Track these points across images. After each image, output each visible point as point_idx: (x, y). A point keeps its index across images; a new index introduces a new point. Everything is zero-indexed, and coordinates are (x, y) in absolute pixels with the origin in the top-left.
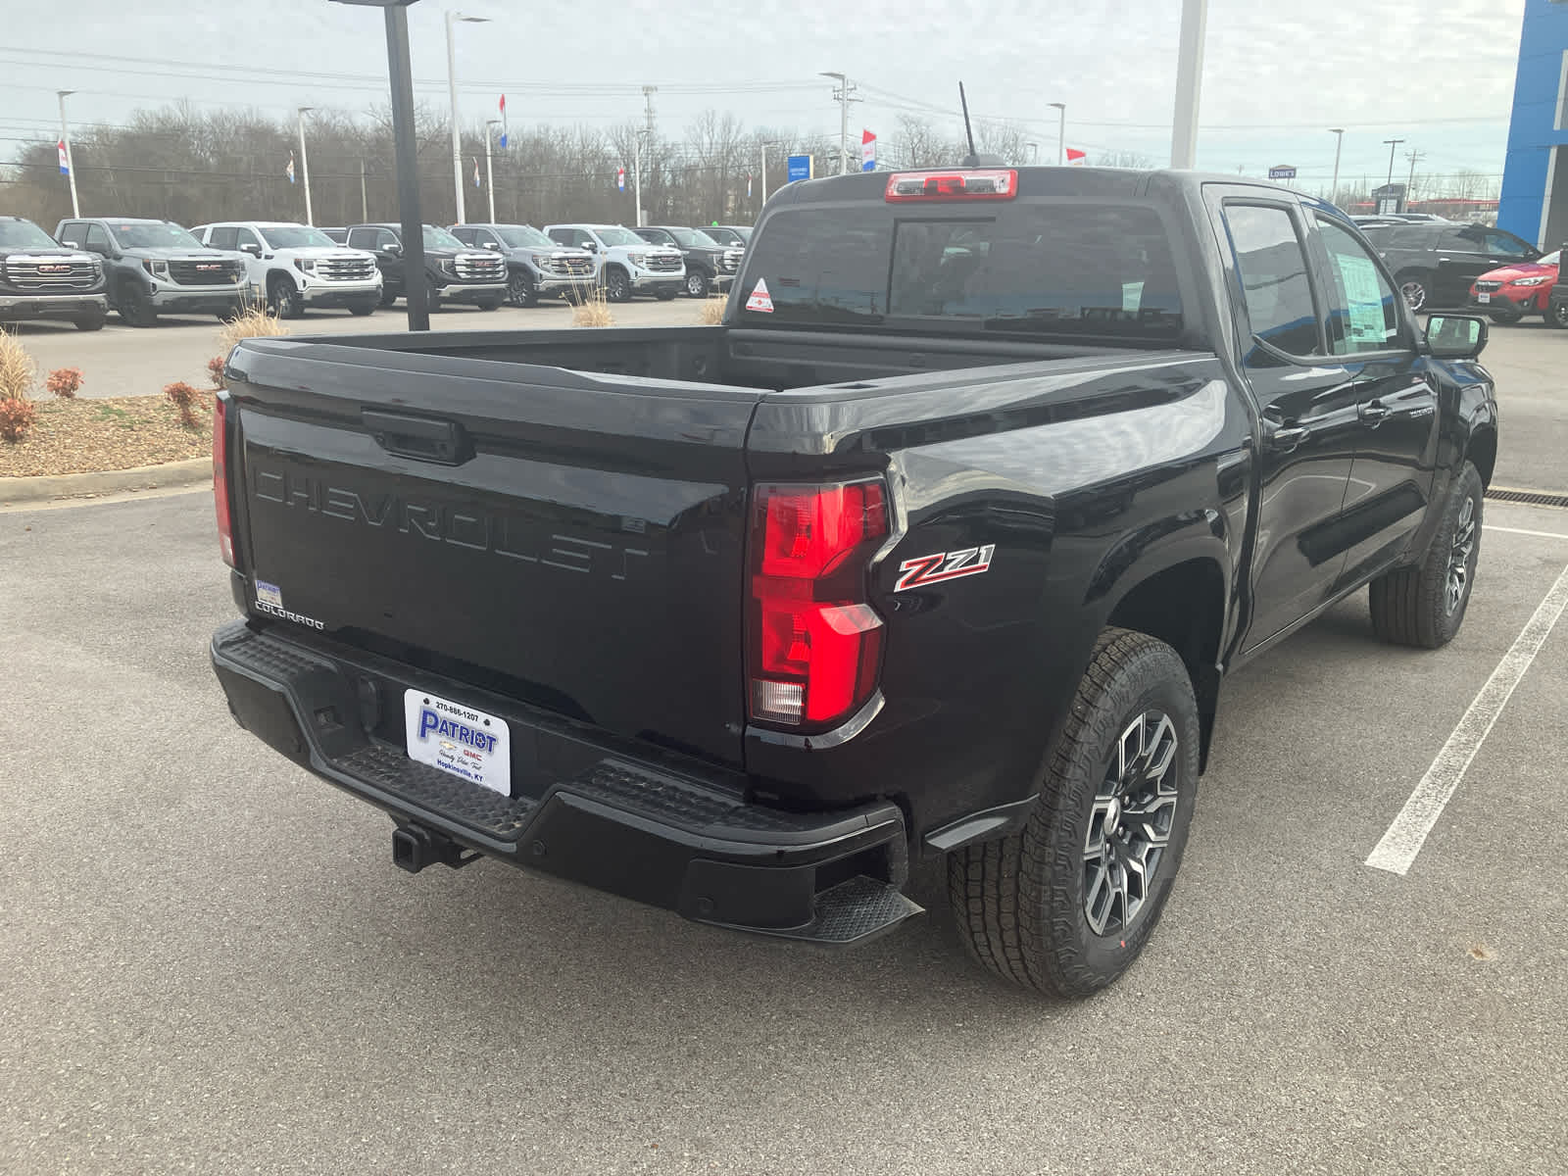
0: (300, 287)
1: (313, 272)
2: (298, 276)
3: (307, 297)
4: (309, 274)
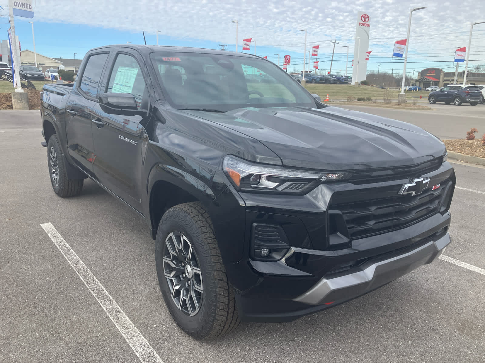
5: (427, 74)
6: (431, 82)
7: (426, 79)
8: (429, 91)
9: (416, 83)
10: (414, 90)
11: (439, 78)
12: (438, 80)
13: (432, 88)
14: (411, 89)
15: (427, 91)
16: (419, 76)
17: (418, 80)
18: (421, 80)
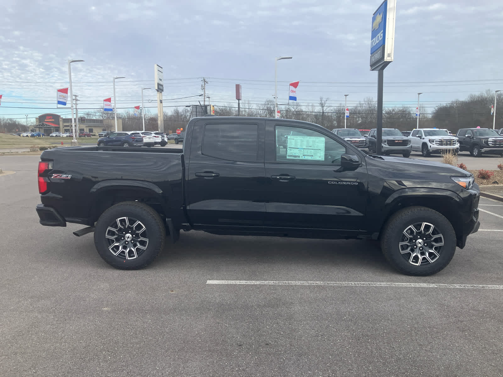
0: (429, 148)
1: (434, 143)
2: (429, 144)
3: (431, 151)
4: (433, 144)
5: (46, 120)
6: (51, 128)
7: (47, 125)
8: (53, 136)
9: (36, 129)
10: (37, 136)
11: (59, 124)
12: (59, 126)
13: (56, 134)
14: (34, 135)
15: (51, 136)
16: (37, 121)
17: (37, 126)
18: (41, 126)
